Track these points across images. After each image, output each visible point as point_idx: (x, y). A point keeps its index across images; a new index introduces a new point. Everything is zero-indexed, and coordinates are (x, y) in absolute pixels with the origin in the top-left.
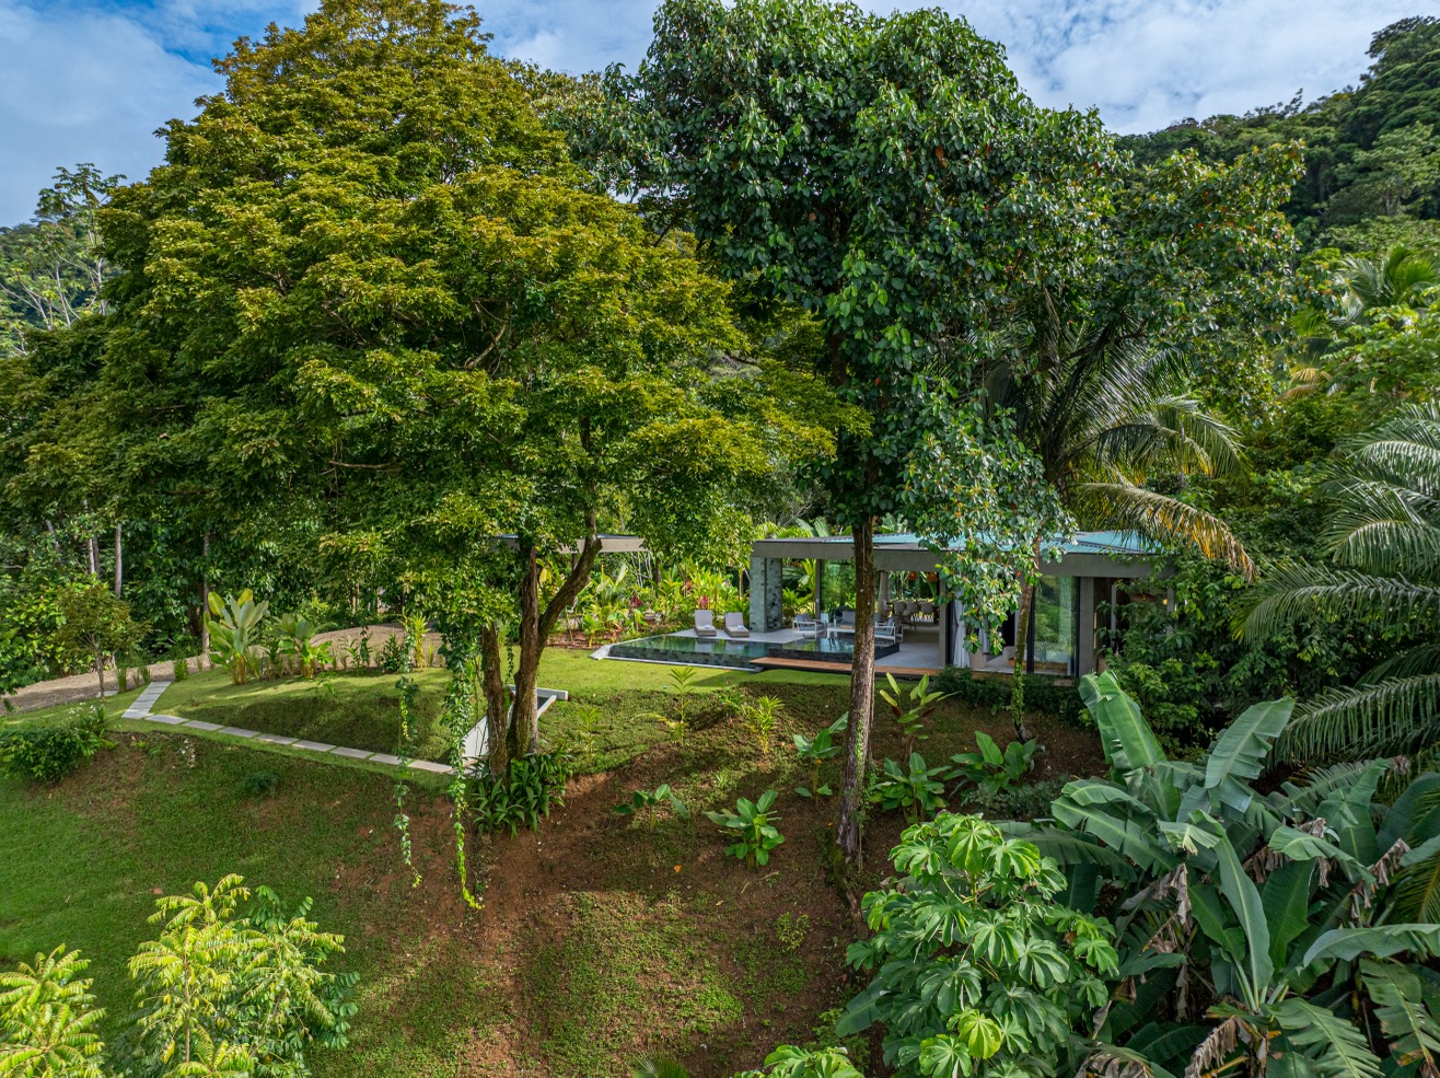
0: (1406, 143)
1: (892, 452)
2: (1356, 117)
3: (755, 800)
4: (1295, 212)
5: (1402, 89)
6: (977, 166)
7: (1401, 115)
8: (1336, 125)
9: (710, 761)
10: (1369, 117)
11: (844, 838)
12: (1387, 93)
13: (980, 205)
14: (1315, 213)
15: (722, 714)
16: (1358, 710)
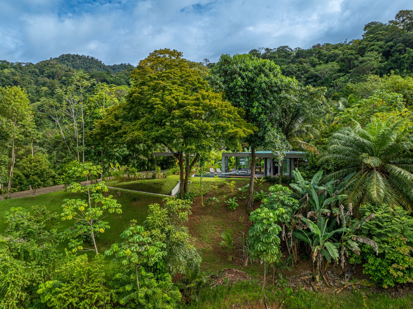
0: (371, 56)
1: (261, 135)
2: (360, 48)
3: (232, 199)
4: (345, 72)
5: (371, 41)
6: (276, 89)
7: (371, 48)
8: (355, 50)
9: (222, 194)
10: (363, 48)
11: (249, 205)
12: (367, 42)
13: (276, 95)
14: (349, 73)
15: (223, 185)
16: (334, 175)
